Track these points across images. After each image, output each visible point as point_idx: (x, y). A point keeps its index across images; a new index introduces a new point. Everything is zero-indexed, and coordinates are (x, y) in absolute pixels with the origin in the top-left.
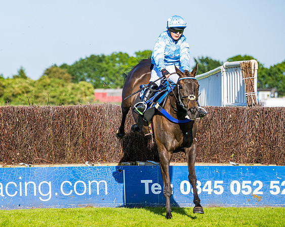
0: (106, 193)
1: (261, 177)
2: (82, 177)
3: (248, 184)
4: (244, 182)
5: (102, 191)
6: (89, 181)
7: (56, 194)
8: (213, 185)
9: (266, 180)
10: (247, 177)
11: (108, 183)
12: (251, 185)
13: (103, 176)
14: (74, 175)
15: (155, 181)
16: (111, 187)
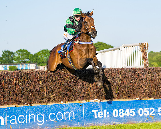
0: (74, 119)
1: (154, 106)
2: (61, 110)
3: (147, 110)
4: (145, 109)
5: (72, 117)
6: (65, 112)
7: (47, 121)
8: (130, 111)
9: (156, 107)
10: (147, 106)
11: (75, 113)
12: (149, 110)
13: (72, 109)
14: (56, 109)
15: (100, 111)
16: (76, 115)
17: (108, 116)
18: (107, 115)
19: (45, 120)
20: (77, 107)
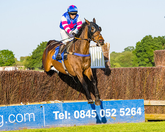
0: (34, 120)
1: (115, 107)
2: (20, 112)
3: (109, 111)
4: (107, 110)
5: (32, 119)
6: (25, 114)
7: (6, 122)
8: (91, 112)
9: (118, 108)
10: (108, 107)
11: (35, 114)
12: (110, 111)
13: (32, 110)
14: (16, 111)
15: (61, 112)
16: (37, 117)
17: (69, 118)
18: (68, 116)
19: (4, 122)
20: (37, 108)
